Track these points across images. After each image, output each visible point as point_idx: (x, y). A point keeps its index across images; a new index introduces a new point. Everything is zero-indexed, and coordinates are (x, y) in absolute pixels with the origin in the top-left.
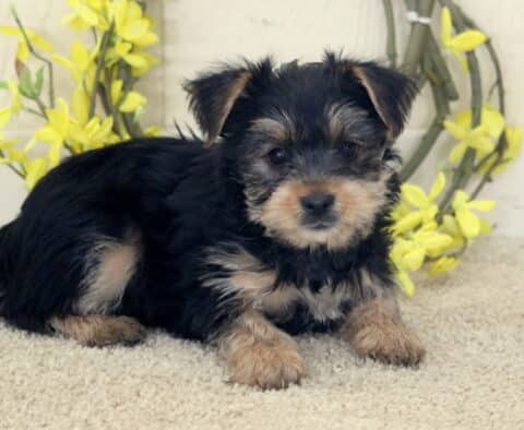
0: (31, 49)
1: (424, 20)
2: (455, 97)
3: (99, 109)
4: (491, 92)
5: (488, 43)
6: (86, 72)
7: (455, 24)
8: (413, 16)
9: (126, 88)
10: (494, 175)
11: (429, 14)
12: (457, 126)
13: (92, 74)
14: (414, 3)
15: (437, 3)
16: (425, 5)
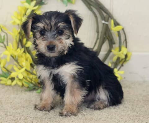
0: (2, 30)
1: (106, 23)
2: (114, 43)
3: (20, 46)
4: (124, 42)
5: (123, 29)
6: (16, 36)
7: (114, 24)
8: (103, 22)
9: (27, 41)
10: (124, 64)
11: (108, 21)
12: (115, 51)
13: (18, 37)
14: (104, 18)
15: (110, 19)
16: (106, 19)
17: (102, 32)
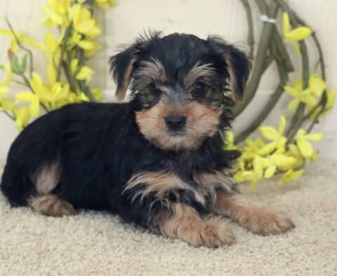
1: (272, 21)
2: (292, 70)
3: (63, 77)
4: (316, 66)
5: (313, 34)
6: (54, 53)
7: (291, 23)
8: (264, 18)
9: (80, 64)
10: (320, 119)
11: (275, 17)
12: (293, 91)
13: (58, 56)
14: (266, 10)
15: (280, 10)
16: (272, 12)
17: (260, 44)
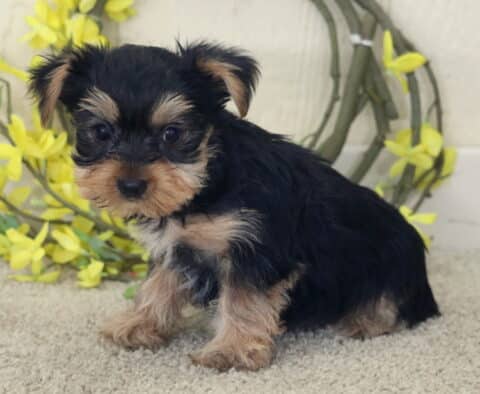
1: (367, 43)
4: (429, 111)
5: (427, 65)
7: (396, 46)
8: (356, 39)
10: (433, 191)
11: (371, 37)
12: (397, 146)
14: (357, 27)
15: (379, 27)
16: (367, 29)
17: (349, 77)
